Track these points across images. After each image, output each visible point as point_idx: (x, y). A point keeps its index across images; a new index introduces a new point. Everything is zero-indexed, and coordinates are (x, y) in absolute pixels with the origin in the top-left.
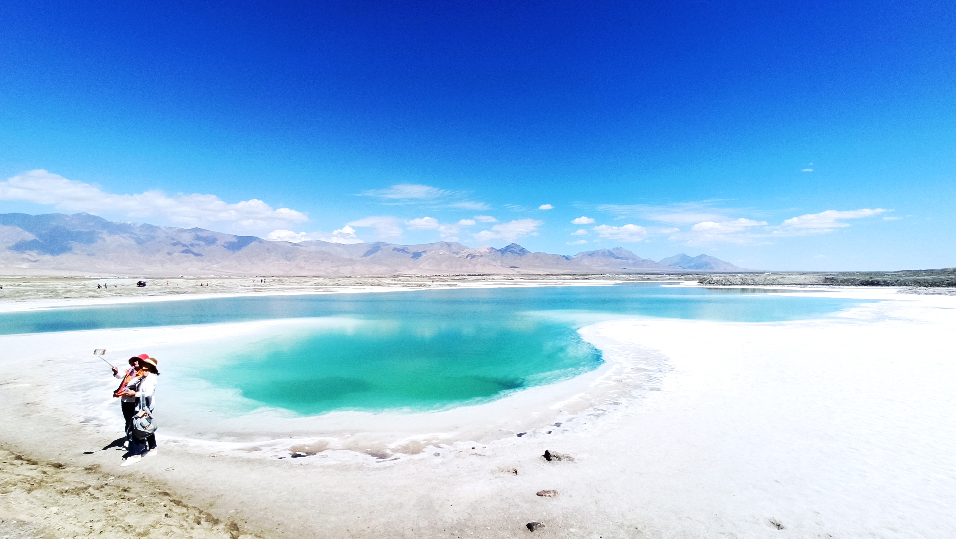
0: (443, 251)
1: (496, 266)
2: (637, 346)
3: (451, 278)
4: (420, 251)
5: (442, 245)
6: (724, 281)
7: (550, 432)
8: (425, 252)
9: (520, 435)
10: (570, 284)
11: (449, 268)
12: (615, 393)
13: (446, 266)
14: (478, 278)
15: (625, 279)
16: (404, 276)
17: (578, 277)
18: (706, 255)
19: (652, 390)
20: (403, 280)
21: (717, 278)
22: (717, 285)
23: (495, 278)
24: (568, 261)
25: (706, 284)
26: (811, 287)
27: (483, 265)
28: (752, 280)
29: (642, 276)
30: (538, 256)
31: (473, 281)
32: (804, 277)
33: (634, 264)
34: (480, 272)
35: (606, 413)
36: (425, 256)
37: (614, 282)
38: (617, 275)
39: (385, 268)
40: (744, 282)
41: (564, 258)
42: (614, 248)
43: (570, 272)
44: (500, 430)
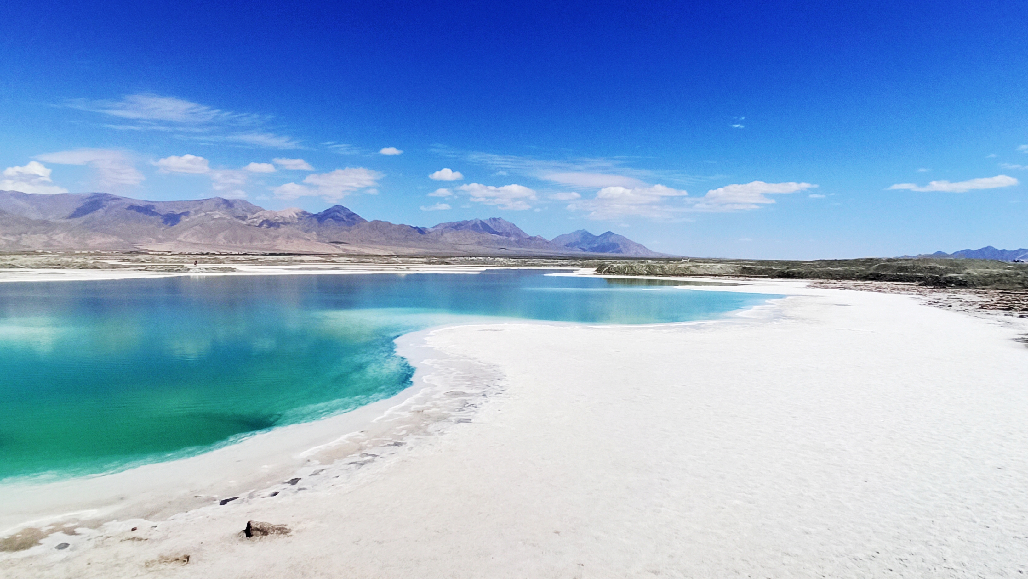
0: (220, 213)
1: (309, 240)
2: (469, 361)
3: (232, 258)
4: (178, 212)
5: (218, 205)
6: (627, 269)
7: (275, 494)
8: (186, 214)
9: (224, 502)
10: (418, 270)
11: (230, 241)
12: (403, 429)
13: (225, 238)
14: (277, 259)
15: (501, 264)
16: (150, 253)
17: (434, 260)
18: (613, 233)
19: (459, 421)
20: (143, 260)
21: (618, 265)
22: (618, 275)
23: (305, 260)
24: (422, 236)
25: (604, 273)
26: (725, 279)
27: (289, 237)
28: (660, 269)
29: (526, 260)
30: (377, 225)
31: (268, 263)
32: (719, 265)
33: (519, 243)
34: (284, 249)
35: (377, 459)
36: (187, 220)
37: (483, 268)
38: (492, 259)
39: (114, 239)
40: (650, 271)
41: (416, 230)
42: (490, 219)
43: (427, 253)
44: (196, 497)
